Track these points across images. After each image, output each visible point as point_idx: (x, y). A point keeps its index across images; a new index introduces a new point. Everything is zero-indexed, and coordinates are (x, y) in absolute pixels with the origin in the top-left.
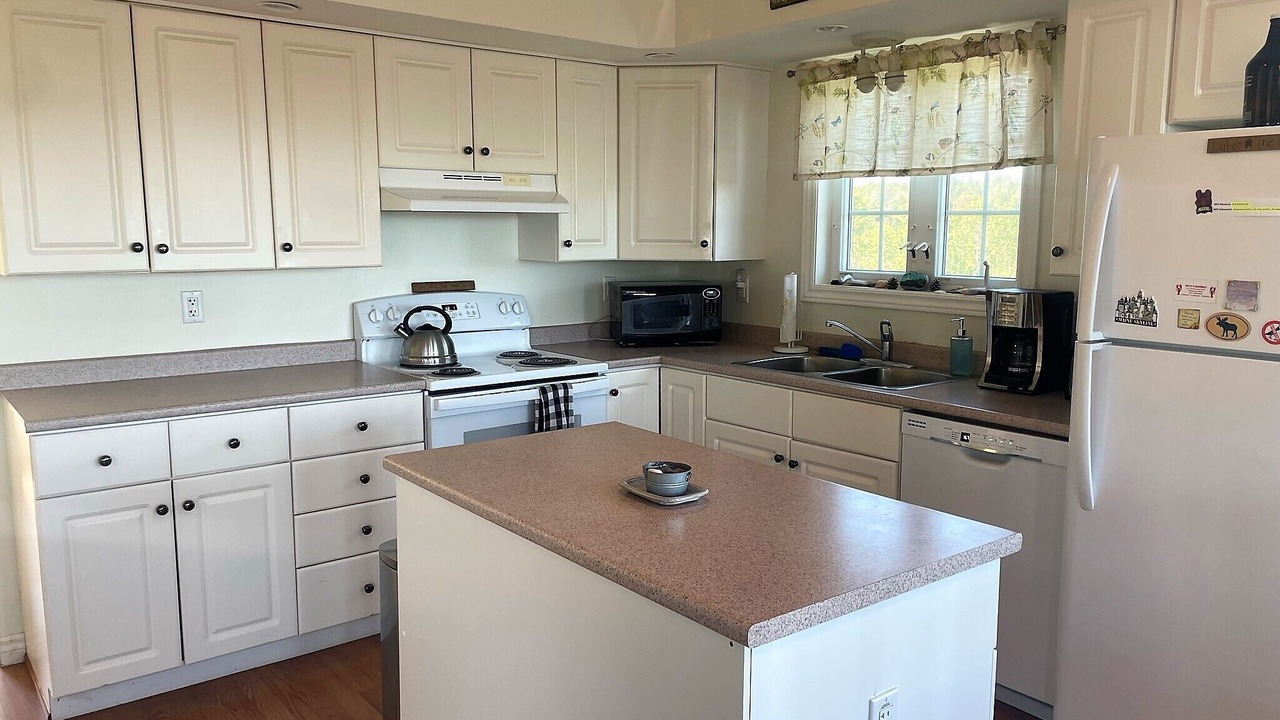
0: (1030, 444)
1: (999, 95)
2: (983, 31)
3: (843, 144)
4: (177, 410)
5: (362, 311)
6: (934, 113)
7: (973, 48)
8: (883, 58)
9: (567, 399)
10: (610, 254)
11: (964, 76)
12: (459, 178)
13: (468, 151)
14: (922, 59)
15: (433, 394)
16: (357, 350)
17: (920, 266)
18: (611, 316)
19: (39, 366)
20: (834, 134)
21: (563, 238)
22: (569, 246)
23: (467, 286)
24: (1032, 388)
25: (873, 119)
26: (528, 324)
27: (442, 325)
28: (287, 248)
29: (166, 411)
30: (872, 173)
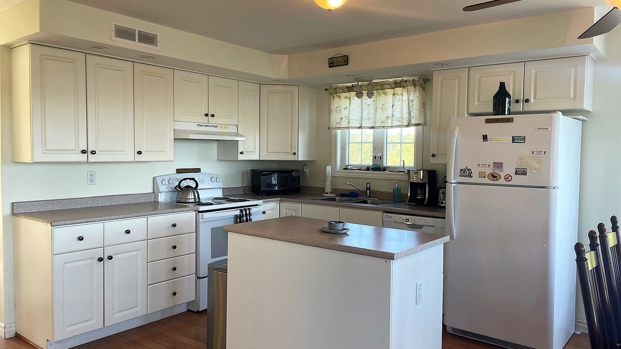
0: (430, 221)
1: (407, 101)
2: (401, 79)
3: (349, 116)
4: (108, 218)
5: (159, 180)
6: (384, 106)
7: (397, 85)
8: (363, 86)
9: (250, 214)
10: (256, 157)
11: (394, 94)
12: (202, 126)
13: (207, 115)
14: (379, 87)
15: (199, 212)
16: (156, 197)
17: (378, 162)
18: (252, 184)
19: (30, 203)
20: (344, 113)
21: (240, 151)
22: (243, 154)
23: (198, 170)
24: (425, 203)
25: (360, 108)
26: (222, 186)
27: (194, 185)
28: (140, 153)
29: (104, 218)
30: (360, 127)
